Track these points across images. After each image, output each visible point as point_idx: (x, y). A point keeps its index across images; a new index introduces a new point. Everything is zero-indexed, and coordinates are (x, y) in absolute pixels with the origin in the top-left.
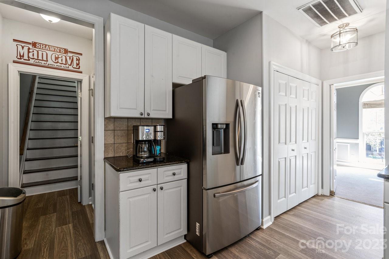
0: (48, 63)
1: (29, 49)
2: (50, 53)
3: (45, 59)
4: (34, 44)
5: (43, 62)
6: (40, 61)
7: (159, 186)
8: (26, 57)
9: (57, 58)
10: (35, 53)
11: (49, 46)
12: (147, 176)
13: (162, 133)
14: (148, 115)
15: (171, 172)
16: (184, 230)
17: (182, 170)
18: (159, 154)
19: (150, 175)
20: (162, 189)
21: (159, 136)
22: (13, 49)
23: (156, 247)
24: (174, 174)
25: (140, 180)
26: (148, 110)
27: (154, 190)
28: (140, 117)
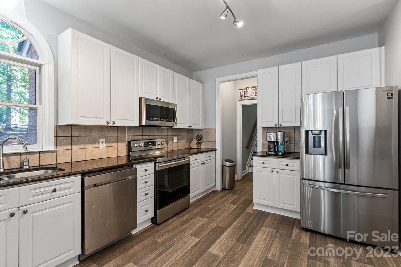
0: (252, 97)
1: (245, 92)
2: (253, 91)
3: (251, 95)
4: (247, 89)
5: (250, 97)
6: (249, 97)
7: (276, 170)
8: (243, 97)
9: (256, 93)
10: (247, 92)
11: (252, 87)
12: (268, 162)
13: (282, 137)
14: (281, 125)
15: (285, 164)
16: (297, 208)
17: (295, 164)
18: (283, 151)
19: (270, 162)
20: (277, 172)
21: (280, 139)
22: (238, 94)
23: (275, 208)
24: (287, 165)
25: (263, 163)
26: (280, 122)
27: (272, 171)
28: (275, 126)
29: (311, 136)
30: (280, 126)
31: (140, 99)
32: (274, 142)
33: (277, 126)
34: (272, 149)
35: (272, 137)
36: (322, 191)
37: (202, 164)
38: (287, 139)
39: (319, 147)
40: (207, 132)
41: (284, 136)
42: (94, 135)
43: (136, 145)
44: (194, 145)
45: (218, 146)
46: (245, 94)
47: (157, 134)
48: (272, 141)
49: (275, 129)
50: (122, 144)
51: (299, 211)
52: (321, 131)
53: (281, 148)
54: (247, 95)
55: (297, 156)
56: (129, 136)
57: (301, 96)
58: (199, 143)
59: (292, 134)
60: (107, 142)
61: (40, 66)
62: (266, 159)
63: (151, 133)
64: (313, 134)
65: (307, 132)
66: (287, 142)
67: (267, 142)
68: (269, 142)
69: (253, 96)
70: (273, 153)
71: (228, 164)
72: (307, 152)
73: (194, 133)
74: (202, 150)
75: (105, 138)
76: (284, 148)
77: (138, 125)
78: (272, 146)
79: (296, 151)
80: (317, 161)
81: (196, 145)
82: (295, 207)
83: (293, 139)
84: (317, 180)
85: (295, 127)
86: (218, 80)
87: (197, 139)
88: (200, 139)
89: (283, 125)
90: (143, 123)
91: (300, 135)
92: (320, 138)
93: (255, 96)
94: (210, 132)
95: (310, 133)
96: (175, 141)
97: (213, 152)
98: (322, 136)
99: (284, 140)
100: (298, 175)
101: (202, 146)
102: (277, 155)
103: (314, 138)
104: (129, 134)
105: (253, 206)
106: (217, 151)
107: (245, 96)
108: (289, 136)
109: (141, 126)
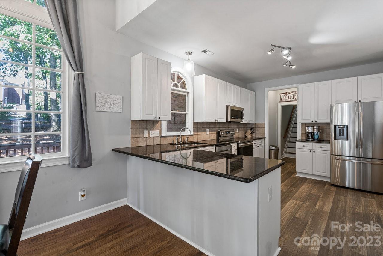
1: (284, 96)
2: (291, 95)
3: (289, 98)
4: (286, 93)
5: (289, 100)
7: (313, 150)
8: (283, 99)
9: (294, 96)
10: (286, 96)
11: (291, 92)
15: (320, 146)
16: (328, 174)
17: (327, 146)
18: (318, 138)
19: (309, 145)
20: (314, 152)
21: (316, 130)
22: (279, 97)
23: (312, 175)
24: (321, 147)
25: (304, 146)
26: (316, 119)
27: (310, 151)
28: (312, 122)
29: (338, 129)
30: (315, 122)
31: (227, 107)
32: (311, 133)
33: (313, 122)
34: (310, 137)
35: (310, 129)
36: (347, 162)
37: (258, 147)
38: (320, 131)
39: (343, 135)
40: (257, 126)
41: (318, 129)
42: (205, 127)
43: (223, 133)
44: (249, 134)
45: (266, 135)
46: (285, 97)
47: (229, 127)
48: (310, 132)
49: (312, 124)
50: (214, 132)
51: (329, 176)
52: (344, 126)
53: (316, 137)
54: (286, 98)
55: (328, 142)
56: (217, 128)
57: (331, 105)
58: (252, 134)
59: (324, 127)
60: (209, 131)
61: (188, 93)
62: (306, 144)
63: (226, 126)
64: (339, 128)
65: (335, 127)
66: (320, 133)
67: (306, 133)
68: (308, 132)
69: (291, 99)
70: (310, 140)
71: (273, 148)
72: (335, 139)
73: (247, 126)
74: (254, 138)
75: (208, 129)
76: (319, 137)
77: (226, 122)
78: (310, 135)
79: (327, 139)
80: (344, 144)
81: (250, 135)
82: (326, 174)
83: (325, 131)
84: (344, 155)
85: (326, 123)
86: (266, 90)
87: (251, 130)
88: (253, 130)
89: (318, 122)
90: (229, 120)
91: (330, 128)
92: (343, 130)
93: (293, 99)
94: (261, 126)
95: (337, 127)
96: (238, 132)
97: (263, 140)
98: (345, 129)
99: (318, 131)
100: (329, 153)
101: (254, 135)
102: (313, 141)
103: (340, 130)
104: (217, 127)
105: (296, 174)
106: (265, 139)
107: (285, 98)
108: (322, 129)
109: (227, 122)
